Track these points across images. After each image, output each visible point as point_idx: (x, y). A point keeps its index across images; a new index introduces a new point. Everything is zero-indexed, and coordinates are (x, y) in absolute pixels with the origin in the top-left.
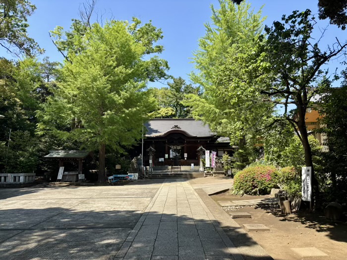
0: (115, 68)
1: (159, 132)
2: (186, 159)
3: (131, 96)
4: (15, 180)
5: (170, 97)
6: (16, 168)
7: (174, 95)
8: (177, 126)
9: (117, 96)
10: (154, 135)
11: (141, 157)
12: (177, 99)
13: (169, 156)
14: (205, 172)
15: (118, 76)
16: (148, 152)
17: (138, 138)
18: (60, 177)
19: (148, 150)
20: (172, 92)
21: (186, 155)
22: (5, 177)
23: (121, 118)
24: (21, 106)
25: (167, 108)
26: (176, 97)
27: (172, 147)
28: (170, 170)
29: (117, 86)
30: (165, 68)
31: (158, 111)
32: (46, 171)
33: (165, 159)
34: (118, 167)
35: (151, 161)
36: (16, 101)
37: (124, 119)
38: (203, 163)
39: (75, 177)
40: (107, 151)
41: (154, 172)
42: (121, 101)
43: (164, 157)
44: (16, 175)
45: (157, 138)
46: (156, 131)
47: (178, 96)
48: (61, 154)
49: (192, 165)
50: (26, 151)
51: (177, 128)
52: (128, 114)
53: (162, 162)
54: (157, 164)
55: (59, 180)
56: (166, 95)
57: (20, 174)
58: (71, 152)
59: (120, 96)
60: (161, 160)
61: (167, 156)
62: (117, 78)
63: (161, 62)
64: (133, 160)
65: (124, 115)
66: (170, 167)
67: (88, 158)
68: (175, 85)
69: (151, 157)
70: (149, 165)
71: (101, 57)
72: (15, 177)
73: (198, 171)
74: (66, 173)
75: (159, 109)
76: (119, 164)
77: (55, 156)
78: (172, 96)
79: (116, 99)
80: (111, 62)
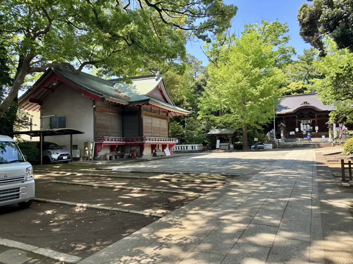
0: (251, 69)
1: (288, 108)
2: (317, 131)
3: (264, 88)
4: (192, 149)
5: (300, 70)
6: (192, 141)
7: (305, 68)
8: (306, 102)
9: (254, 90)
10: (284, 112)
11: (273, 131)
12: (308, 72)
13: (300, 129)
14: (334, 142)
15: (254, 75)
16: (279, 127)
17: (271, 118)
18: (218, 146)
19: (279, 125)
20: (303, 66)
21: (317, 128)
22: (187, 147)
23: (258, 105)
24: (187, 101)
25: (297, 82)
26: (307, 69)
27: (302, 121)
28: (299, 141)
29: (254, 83)
30: (292, 53)
31: (288, 86)
32: (207, 143)
33: (295, 132)
34: (256, 139)
35: (282, 135)
36: (184, 98)
37: (260, 105)
38: (332, 135)
39: (228, 146)
40: (248, 129)
41: (285, 144)
42: (258, 94)
43: (294, 130)
44: (192, 145)
45: (287, 114)
46: (286, 108)
47: (310, 68)
48: (217, 132)
49: (323, 137)
50: (196, 130)
51: (307, 104)
52: (263, 102)
53: (293, 135)
54: (288, 137)
55: (218, 149)
56: (296, 68)
57: (195, 145)
58: (223, 130)
59: (256, 89)
60: (292, 133)
61: (297, 130)
62: (254, 77)
63: (288, 49)
64: (268, 134)
65: (260, 103)
66: (300, 139)
67: (236, 134)
68: (306, 57)
69: (282, 131)
70: (280, 138)
71: (242, 64)
72: (192, 147)
73: (327, 142)
74: (221, 144)
75: (288, 84)
76: (257, 137)
77: (214, 133)
78: (303, 69)
79: (254, 92)
80: (249, 66)
